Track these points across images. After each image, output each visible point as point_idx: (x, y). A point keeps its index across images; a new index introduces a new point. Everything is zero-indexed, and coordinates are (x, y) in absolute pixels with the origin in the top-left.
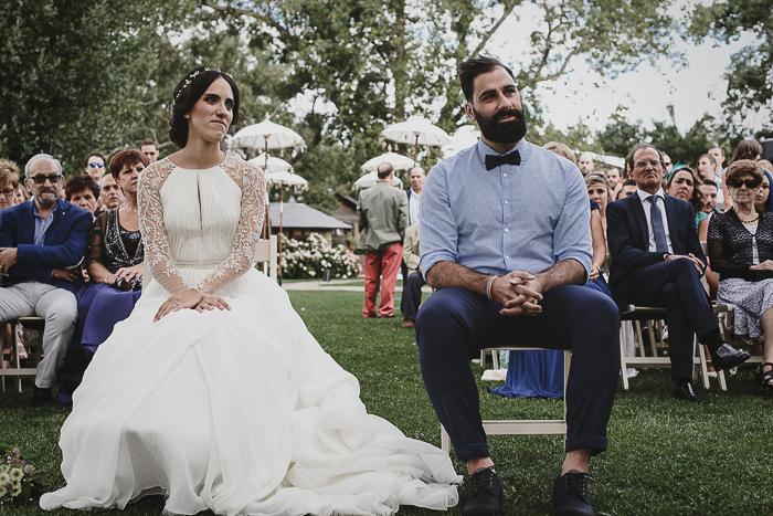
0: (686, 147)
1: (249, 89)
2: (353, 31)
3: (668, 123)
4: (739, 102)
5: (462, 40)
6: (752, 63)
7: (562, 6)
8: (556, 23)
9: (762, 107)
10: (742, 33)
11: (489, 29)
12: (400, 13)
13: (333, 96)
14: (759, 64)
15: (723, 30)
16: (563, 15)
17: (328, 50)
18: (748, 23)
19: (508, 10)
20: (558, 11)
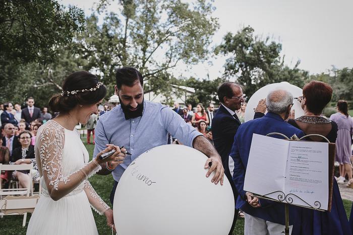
0: (212, 87)
1: (76, 65)
2: (110, 49)
3: (207, 80)
4: (227, 74)
5: (144, 55)
6: (231, 63)
7: (175, 46)
8: (173, 51)
9: (234, 76)
10: (229, 53)
11: (152, 51)
12: (124, 45)
13: (103, 70)
14: (234, 63)
15: (223, 52)
16: (176, 48)
17: (101, 56)
18: (231, 51)
19: (159, 45)
20: (174, 47)
